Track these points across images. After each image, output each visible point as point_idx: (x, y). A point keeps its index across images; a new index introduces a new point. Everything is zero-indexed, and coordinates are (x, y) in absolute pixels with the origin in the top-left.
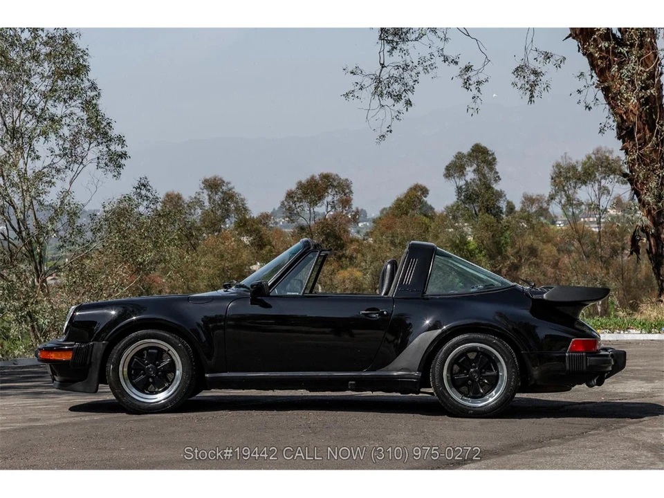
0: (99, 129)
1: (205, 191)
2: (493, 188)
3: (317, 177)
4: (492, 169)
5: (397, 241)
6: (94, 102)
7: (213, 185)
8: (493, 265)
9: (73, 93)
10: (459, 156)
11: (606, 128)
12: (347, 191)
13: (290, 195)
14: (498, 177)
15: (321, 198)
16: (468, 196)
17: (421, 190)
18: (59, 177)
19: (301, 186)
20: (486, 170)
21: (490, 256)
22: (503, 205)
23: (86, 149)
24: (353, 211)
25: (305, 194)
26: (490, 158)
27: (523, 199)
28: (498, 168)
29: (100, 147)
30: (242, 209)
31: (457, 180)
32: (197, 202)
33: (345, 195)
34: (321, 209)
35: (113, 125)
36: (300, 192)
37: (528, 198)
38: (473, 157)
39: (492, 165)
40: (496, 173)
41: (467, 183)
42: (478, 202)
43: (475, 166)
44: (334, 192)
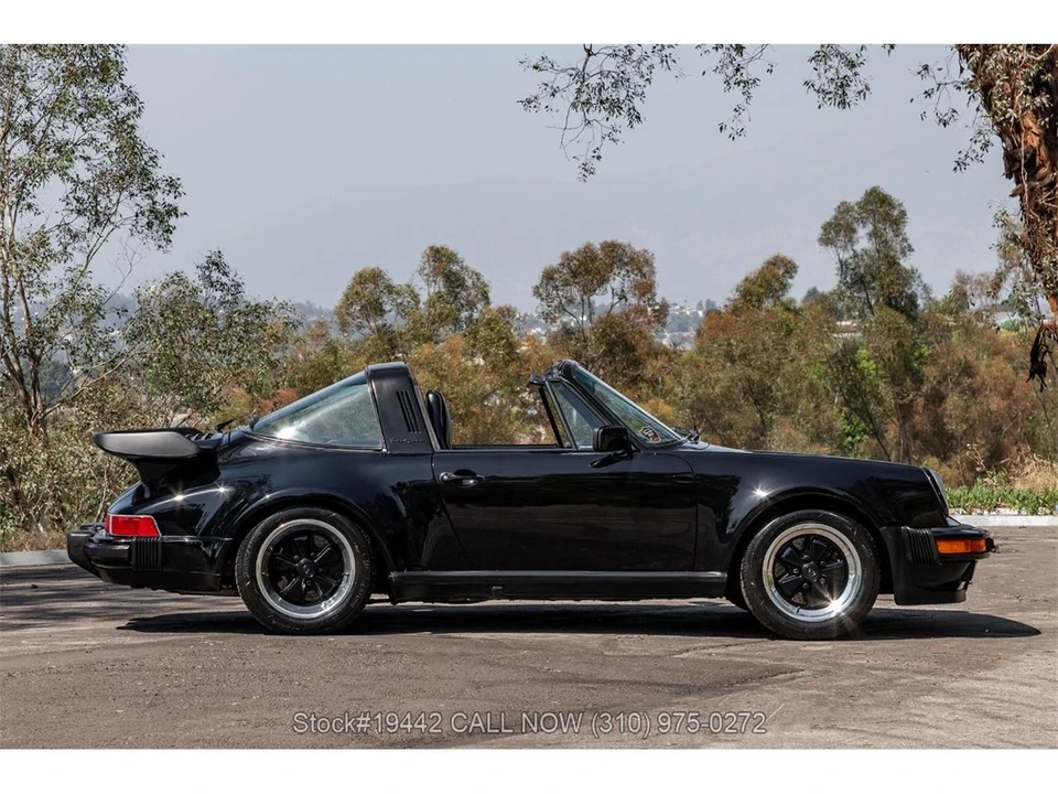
0: (134, 167)
2: (899, 264)
3: (597, 245)
4: (898, 232)
5: (737, 352)
6: (131, 122)
8: (898, 394)
9: (96, 107)
10: (844, 209)
11: (968, 161)
12: (646, 270)
13: (549, 276)
14: (909, 246)
15: (603, 281)
16: (857, 278)
17: (785, 266)
18: (77, 245)
19: (567, 260)
20: (890, 234)
21: (893, 380)
22: (920, 289)
23: (114, 201)
24: (657, 304)
25: (575, 273)
26: (896, 213)
27: (955, 280)
29: (138, 199)
31: (840, 251)
33: (643, 276)
34: (603, 300)
35: (160, 162)
36: (566, 270)
37: (963, 280)
38: (866, 211)
39: (897, 225)
40: (905, 240)
41: (856, 255)
42: (874, 288)
43: (870, 227)
44: (623, 272)
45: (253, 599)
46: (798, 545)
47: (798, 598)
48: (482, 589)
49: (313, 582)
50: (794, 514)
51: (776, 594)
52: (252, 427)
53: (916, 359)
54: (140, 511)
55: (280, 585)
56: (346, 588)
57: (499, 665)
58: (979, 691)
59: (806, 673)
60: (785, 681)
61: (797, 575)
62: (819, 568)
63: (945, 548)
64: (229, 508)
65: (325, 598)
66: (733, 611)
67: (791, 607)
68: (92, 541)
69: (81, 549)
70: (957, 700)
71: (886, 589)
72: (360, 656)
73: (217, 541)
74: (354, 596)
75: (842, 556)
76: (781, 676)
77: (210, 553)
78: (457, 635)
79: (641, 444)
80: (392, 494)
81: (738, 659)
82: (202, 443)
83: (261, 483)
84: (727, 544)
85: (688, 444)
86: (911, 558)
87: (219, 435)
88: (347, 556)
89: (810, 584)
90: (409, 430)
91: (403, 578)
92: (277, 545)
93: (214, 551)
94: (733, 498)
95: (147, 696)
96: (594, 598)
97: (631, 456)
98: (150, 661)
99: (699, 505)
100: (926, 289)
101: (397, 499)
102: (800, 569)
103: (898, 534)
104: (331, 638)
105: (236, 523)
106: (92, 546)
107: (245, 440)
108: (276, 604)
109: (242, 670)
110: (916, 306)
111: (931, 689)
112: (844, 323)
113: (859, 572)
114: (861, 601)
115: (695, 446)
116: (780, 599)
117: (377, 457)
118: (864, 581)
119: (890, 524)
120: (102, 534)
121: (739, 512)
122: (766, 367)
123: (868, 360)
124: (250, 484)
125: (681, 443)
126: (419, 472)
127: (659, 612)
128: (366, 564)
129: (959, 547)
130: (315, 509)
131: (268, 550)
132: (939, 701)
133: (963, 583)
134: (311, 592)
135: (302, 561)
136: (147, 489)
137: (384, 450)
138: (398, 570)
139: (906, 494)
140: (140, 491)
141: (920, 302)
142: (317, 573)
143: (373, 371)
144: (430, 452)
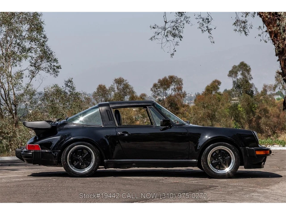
1: (115, 84)
2: (249, 82)
3: (168, 77)
4: (249, 74)
5: (205, 106)
7: (119, 81)
8: (249, 117)
10: (235, 67)
12: (181, 83)
13: (155, 86)
14: (252, 77)
15: (169, 87)
16: (237, 86)
17: (218, 82)
19: (160, 81)
20: (246, 74)
21: (247, 113)
22: (254, 89)
24: (183, 92)
25: (162, 85)
27: (263, 86)
28: (251, 73)
30: (132, 92)
31: (233, 78)
32: (112, 89)
33: (180, 85)
36: (159, 84)
37: (265, 86)
38: (240, 68)
39: (249, 72)
40: (251, 76)
41: (238, 80)
42: (242, 88)
43: (241, 72)
44: (175, 84)
45: (66, 167)
46: (217, 152)
47: (217, 167)
48: (130, 165)
49: (83, 163)
50: (216, 143)
51: (211, 166)
52: (67, 120)
53: (253, 108)
54: (35, 143)
55: (74, 163)
56: (92, 164)
57: (134, 185)
58: (267, 192)
59: (219, 187)
60: (213, 189)
61: (217, 161)
62: (223, 158)
63: (258, 153)
64: (60, 142)
65: (86, 167)
66: (200, 171)
67: (215, 169)
68: (22, 152)
69: (19, 154)
70: (261, 194)
71: (242, 164)
72: (95, 183)
73: (56, 151)
74: (94, 166)
75: (229, 155)
76: (212, 188)
77: (54, 155)
78: (123, 177)
79: (174, 125)
80: (105, 139)
81: (200, 184)
82: (53, 124)
83: (69, 135)
84: (197, 152)
85: (187, 124)
86: (248, 156)
87: (57, 122)
88: (93, 155)
89: (221, 163)
90: (110, 121)
91: (108, 161)
92: (73, 152)
93: (56, 154)
94: (199, 139)
95: (34, 193)
96: (161, 167)
97: (171, 128)
98: (36, 184)
99: (190, 142)
100: (256, 89)
101: (107, 140)
102: (218, 159)
103: (245, 149)
104: (88, 178)
105: (62, 146)
106: (22, 153)
107: (64, 124)
108: (73, 169)
109: (62, 187)
110: (253, 93)
111: (254, 191)
112: (234, 98)
113: (234, 160)
114: (235, 168)
115: (189, 125)
116: (212, 167)
117: (101, 128)
118: (236, 162)
119: (243, 146)
120: (25, 150)
121: (201, 143)
122: (213, 110)
123: (240, 108)
124: (66, 135)
125: (185, 124)
126: (112, 132)
127: (180, 171)
128: (98, 157)
129: (262, 153)
130: (84, 142)
131: (70, 154)
132: (256, 194)
133: (263, 163)
134: (82, 166)
135: (80, 157)
136: (37, 137)
137: (103, 126)
138: (106, 159)
139: (247, 138)
140: (35, 138)
141: (254, 92)
142: (84, 160)
143: (100, 104)
144: (115, 127)
